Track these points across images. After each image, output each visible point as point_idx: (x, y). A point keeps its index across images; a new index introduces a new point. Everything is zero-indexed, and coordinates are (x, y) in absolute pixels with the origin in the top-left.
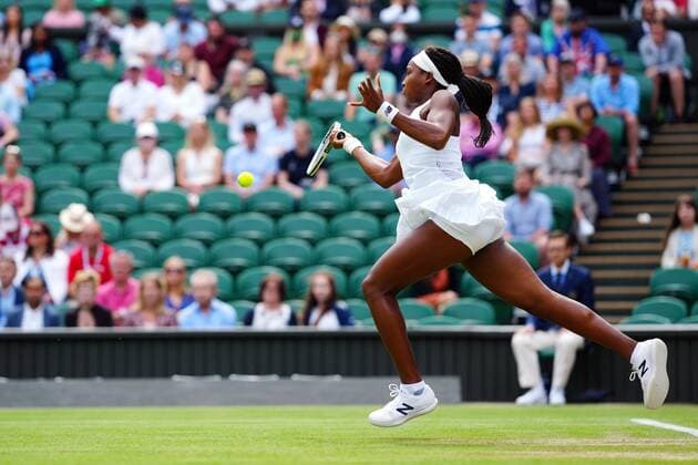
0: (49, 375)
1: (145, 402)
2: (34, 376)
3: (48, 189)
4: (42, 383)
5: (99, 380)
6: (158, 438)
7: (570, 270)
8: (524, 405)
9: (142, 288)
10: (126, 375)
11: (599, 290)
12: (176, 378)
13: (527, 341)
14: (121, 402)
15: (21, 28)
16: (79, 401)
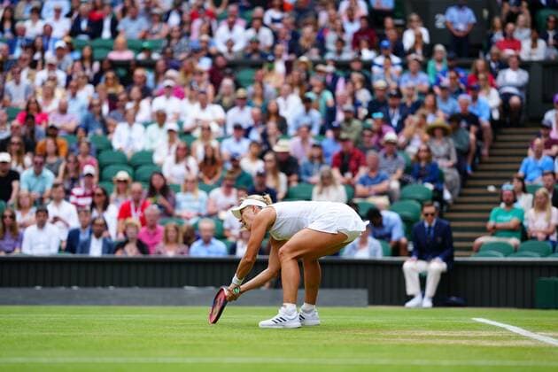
0: (104, 285)
1: (165, 303)
2: (95, 285)
3: (108, 165)
4: (100, 289)
5: (137, 289)
6: (167, 327)
7: (436, 224)
8: (409, 308)
9: (167, 231)
10: (154, 285)
11: (455, 234)
12: (187, 288)
13: (412, 267)
14: (151, 303)
15: (92, 60)
16: (123, 302)
